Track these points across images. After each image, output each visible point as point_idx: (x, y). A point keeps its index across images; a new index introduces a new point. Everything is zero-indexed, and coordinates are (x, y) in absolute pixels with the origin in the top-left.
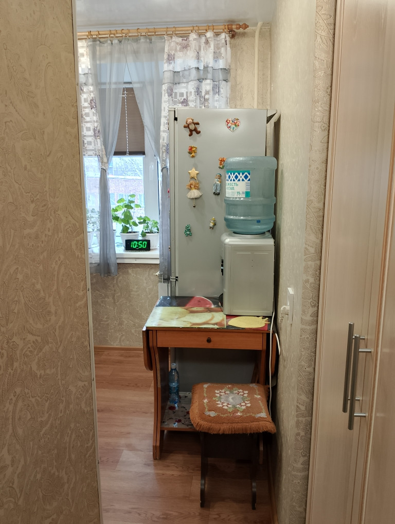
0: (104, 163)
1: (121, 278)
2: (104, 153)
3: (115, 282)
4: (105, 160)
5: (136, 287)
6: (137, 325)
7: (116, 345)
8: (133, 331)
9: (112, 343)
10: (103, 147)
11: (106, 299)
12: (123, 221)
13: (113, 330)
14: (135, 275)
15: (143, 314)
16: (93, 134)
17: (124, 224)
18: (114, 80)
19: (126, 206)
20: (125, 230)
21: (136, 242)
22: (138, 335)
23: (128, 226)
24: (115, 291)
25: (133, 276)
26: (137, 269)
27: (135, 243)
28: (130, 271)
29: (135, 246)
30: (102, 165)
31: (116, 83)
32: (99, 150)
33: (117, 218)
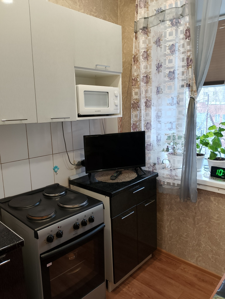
0: (193, 92)
1: (202, 203)
2: (194, 81)
3: (197, 205)
4: (195, 88)
5: (217, 215)
6: (214, 252)
7: (192, 262)
8: (210, 256)
9: (189, 259)
10: (194, 76)
11: (187, 219)
13: (191, 249)
15: (221, 244)
16: (186, 64)
17: (212, 151)
20: (213, 157)
22: (214, 262)
23: (216, 153)
24: (196, 213)
25: (215, 204)
26: (219, 198)
27: (221, 171)
28: (212, 199)
29: (220, 174)
30: (191, 94)
31: (211, 18)
32: (190, 79)
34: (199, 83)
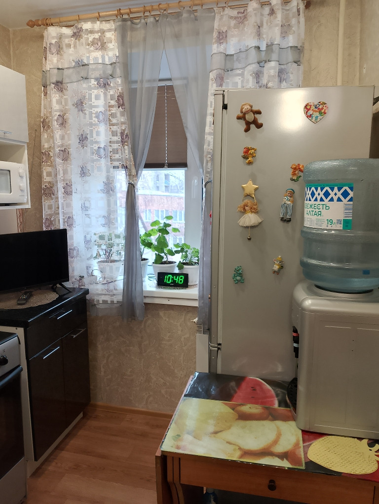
0: (131, 177)
1: (150, 322)
2: (132, 163)
3: (143, 326)
4: (134, 172)
5: (168, 334)
6: (168, 384)
7: (141, 407)
8: (163, 391)
9: (137, 405)
10: (131, 156)
11: (131, 348)
12: (156, 248)
13: (138, 389)
14: (167, 320)
15: (176, 371)
16: (120, 140)
17: (157, 253)
18: (147, 76)
19: (160, 230)
20: (159, 260)
21: (171, 276)
22: (169, 398)
23: (162, 255)
24: (142, 338)
25: (165, 320)
26: (170, 312)
27: (169, 277)
28: (161, 313)
29: (169, 281)
30: (129, 178)
31: (149, 81)
32: (126, 159)
33: (149, 245)
34: (139, 165)
